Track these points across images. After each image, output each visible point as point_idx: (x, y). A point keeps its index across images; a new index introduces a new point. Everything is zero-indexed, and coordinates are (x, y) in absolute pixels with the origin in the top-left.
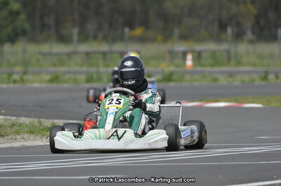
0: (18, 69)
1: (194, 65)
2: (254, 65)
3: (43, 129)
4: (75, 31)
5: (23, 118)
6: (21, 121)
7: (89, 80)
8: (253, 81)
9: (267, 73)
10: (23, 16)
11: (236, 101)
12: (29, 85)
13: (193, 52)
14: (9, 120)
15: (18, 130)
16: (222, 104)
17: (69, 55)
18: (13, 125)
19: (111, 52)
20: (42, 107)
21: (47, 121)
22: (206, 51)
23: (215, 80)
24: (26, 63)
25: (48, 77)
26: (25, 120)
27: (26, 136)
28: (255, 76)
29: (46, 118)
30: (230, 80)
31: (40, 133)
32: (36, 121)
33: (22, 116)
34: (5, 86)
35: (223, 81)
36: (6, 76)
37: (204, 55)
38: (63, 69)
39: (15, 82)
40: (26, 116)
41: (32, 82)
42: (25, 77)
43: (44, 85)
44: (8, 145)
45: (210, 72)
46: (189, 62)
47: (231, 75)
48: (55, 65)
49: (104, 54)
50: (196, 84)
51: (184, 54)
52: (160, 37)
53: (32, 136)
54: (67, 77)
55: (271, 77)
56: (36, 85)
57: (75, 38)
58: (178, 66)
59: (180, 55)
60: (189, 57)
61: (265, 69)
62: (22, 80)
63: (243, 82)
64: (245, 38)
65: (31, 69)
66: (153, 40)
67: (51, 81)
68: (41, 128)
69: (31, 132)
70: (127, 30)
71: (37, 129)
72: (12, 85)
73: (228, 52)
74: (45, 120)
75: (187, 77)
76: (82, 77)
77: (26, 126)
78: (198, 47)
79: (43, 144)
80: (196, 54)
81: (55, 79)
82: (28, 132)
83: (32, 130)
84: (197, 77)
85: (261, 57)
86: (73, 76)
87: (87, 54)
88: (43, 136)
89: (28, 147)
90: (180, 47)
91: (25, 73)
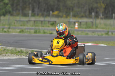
0: (6, 26)
1: (78, 28)
2: (103, 28)
3: (17, 52)
4: (30, 12)
5: (8, 47)
6: (8, 48)
7: (35, 32)
8: (102, 35)
9: (108, 32)
10: (9, 5)
11: (96, 43)
12: (11, 33)
13: (78, 22)
14: (3, 47)
15: (6, 52)
16: (90, 44)
17: (27, 21)
18: (5, 50)
19: (45, 21)
20: (16, 43)
21: (18, 49)
22: (83, 22)
23: (87, 34)
24: (10, 24)
25: (19, 31)
26: (10, 48)
27: (10, 54)
28: (103, 33)
29: (18, 47)
30: (93, 34)
31: (15, 53)
32: (14, 48)
33: (8, 46)
34: (1, 33)
35: (90, 34)
36: (2, 29)
37: (82, 23)
38: (25, 27)
39: (5, 32)
40: (10, 46)
41: (12, 32)
42: (9, 30)
43: (17, 34)
44: (3, 58)
45: (85, 31)
46: (76, 26)
47: (93, 32)
48: (21, 26)
49: (42, 21)
50: (79, 35)
51: (75, 23)
52: (64, 16)
53: (12, 55)
54: (26, 30)
55: (110, 33)
56: (14, 33)
57: (30, 15)
58: (72, 28)
59: (73, 23)
60: (77, 24)
61: (107, 30)
62: (8, 31)
63: (99, 35)
64: (100, 17)
65: (11, 27)
66: (62, 17)
67: (20, 32)
68: (16, 51)
69: (12, 53)
70: (51, 12)
71: (14, 52)
72: (4, 33)
73: (92, 22)
74: (17, 48)
75: (76, 32)
76: (33, 31)
77: (10, 50)
78: (80, 20)
79: (17, 58)
80: (79, 23)
81: (22, 31)
82: (11, 53)
83: (12, 52)
84: (79, 32)
85: (106, 25)
86: (29, 30)
87: (35, 21)
88: (17, 55)
89: (10, 59)
90: (73, 20)
91: (9, 28)
